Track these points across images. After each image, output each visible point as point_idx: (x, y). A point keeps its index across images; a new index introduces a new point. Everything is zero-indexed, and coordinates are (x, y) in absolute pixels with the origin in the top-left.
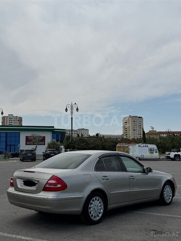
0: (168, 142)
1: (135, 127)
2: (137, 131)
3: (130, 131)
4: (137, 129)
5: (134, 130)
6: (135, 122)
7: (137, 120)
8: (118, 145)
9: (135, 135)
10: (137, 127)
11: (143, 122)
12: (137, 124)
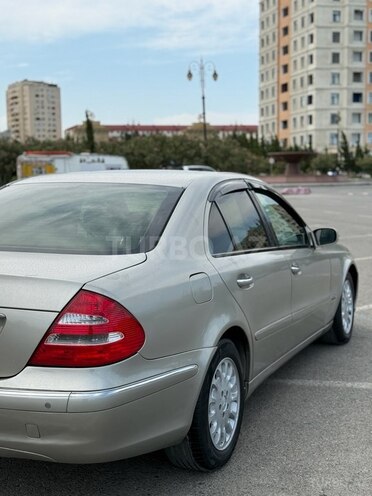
0: (151, 151)
1: (41, 110)
2: (46, 122)
3: (28, 122)
4: (46, 116)
5: (38, 119)
6: (40, 99)
7: (45, 93)
8: (23, 157)
9: (41, 133)
10: (46, 110)
11: (59, 97)
12: (46, 104)
